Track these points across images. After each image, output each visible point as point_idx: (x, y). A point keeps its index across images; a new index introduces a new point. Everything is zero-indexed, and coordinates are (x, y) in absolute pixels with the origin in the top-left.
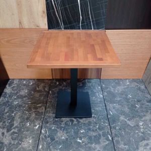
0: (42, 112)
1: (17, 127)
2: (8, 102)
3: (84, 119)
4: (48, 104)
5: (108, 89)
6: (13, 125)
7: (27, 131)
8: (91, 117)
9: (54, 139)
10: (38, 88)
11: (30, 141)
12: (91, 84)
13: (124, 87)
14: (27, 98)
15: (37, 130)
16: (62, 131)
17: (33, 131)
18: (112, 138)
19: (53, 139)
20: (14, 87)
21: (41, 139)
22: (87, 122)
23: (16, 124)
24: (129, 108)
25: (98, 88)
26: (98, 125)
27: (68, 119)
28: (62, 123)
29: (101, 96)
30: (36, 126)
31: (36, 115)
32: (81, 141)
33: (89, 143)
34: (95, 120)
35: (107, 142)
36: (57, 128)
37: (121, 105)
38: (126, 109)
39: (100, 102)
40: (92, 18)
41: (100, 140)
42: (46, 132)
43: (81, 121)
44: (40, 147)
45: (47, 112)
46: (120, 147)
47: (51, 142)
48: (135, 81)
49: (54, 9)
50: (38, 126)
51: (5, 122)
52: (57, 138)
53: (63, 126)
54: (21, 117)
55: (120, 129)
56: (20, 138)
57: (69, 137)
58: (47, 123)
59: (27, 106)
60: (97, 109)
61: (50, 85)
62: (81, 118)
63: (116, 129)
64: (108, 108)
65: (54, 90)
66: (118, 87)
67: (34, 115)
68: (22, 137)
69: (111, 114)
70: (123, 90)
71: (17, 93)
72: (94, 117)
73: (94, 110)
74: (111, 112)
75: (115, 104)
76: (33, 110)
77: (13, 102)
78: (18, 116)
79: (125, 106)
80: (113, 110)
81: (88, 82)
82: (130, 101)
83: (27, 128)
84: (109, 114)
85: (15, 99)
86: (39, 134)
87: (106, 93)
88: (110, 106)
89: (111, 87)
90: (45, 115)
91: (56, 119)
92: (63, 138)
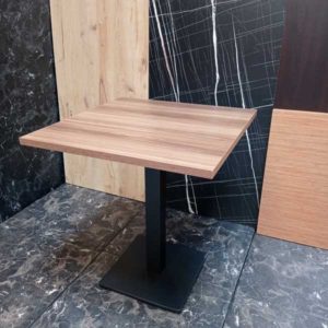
0: (81, 266)
1: (18, 278)
2: (37, 228)
3: (160, 311)
4: (103, 253)
5: (264, 262)
7: (29, 293)
8: (179, 313)
10: (108, 217)
11: (20, 315)
12: (224, 238)
13: (312, 269)
14: (73, 230)
15: (49, 297)
16: (92, 320)
17: (38, 297)
20: (67, 204)
21: (42, 318)
22: (162, 320)
23: (20, 272)
25: (238, 252)
27: (122, 298)
28: (105, 303)
29: (236, 272)
30: (51, 288)
31: (67, 267)
34: (183, 323)
36: (88, 308)
37: (277, 309)
38: (288, 324)
39: (225, 284)
40: (243, 80)
42: (60, 310)
43: (150, 312)
45: (91, 268)
49: (163, 56)
50: (54, 291)
51: (5, 262)
53: (103, 308)
54: (38, 264)
56: (7, 301)
58: (76, 290)
59: (63, 244)
60: (207, 298)
61: (133, 218)
62: (153, 306)
64: (236, 305)
66: (295, 265)
67: (61, 267)
68: (12, 300)
69: (237, 322)
70: (307, 276)
71: (64, 216)
72: (185, 315)
73: (197, 298)
74: (237, 318)
75: (260, 303)
76: (68, 257)
77: (44, 230)
78: (34, 258)
79: (286, 317)
80: (247, 316)
81: (221, 233)
82: (311, 307)
83: (34, 286)
84: (229, 321)
85: (53, 226)
86: (45, 308)
87: (251, 269)
88: (244, 302)
89: (274, 259)
90: (82, 273)
91: (99, 290)
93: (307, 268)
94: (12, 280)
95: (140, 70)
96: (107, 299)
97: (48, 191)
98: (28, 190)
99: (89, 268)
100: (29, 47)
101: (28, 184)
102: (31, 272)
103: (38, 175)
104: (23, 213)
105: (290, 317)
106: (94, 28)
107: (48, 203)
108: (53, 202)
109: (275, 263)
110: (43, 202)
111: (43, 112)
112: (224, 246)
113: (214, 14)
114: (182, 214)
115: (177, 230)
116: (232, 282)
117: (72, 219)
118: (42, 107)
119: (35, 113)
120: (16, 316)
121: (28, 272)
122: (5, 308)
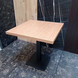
1: (7, 62)
2: (11, 50)
3: (40, 71)
4: (27, 56)
5: (65, 59)
7: (10, 66)
9: (18, 75)
10: (28, 47)
12: (55, 53)
14: (20, 51)
15: (14, 67)
17: (12, 67)
20: (18, 44)
21: (13, 72)
22: (40, 73)
23: (7, 61)
24: (72, 74)
25: (58, 57)
26: (46, 77)
27: (31, 67)
28: (27, 68)
29: (58, 61)
31: (18, 60)
34: (45, 73)
36: (23, 70)
37: (67, 70)
38: (70, 74)
39: (55, 64)
42: (17, 70)
43: (38, 71)
44: (10, 76)
45: (24, 60)
47: (16, 76)
50: (15, 65)
52: (20, 75)
53: (27, 70)
54: (12, 59)
56: (5, 68)
57: (26, 77)
58: (20, 65)
59: (17, 54)
60: (51, 68)
61: (34, 48)
62: (38, 69)
64: (58, 69)
65: (34, 50)
66: (72, 60)
67: (17, 60)
69: (58, 74)
72: (46, 72)
73: (49, 68)
74: (58, 72)
75: (64, 69)
76: (19, 57)
77: (13, 51)
78: (11, 58)
79: (69, 72)
80: (60, 72)
82: (76, 70)
83: (11, 64)
84: (56, 73)
85: (15, 50)
86: (13, 69)
87: (61, 61)
88: (60, 69)
89: (67, 58)
90: (22, 61)
91: (26, 65)
92: (23, 76)
94: (5, 63)
95: (35, 12)
96: (28, 67)
97: (14, 41)
98: (9, 41)
99: (23, 60)
100: (8, 6)
101: (9, 39)
102: (10, 61)
103: (11, 38)
104: (8, 46)
105: (71, 72)
108: (15, 44)
110: (12, 44)
111: (12, 22)
112: (55, 55)
114: (45, 47)
115: (44, 51)
116: (57, 64)
117: (19, 48)
118: (11, 21)
119: (10, 23)
120: (7, 71)
121: (9, 61)
122: (4, 69)
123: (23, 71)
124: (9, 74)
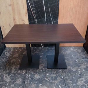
1: (13, 73)
2: (8, 61)
6: (11, 72)
7: (19, 75)
10: (24, 53)
11: (21, 80)
15: (24, 74)
16: (37, 75)
17: (22, 75)
18: (64, 77)
19: (32, 79)
20: (11, 53)
21: (26, 79)
26: (56, 71)
30: (23, 72)
32: (47, 79)
33: (51, 80)
35: (61, 79)
38: (71, 62)
41: (57, 79)
42: (29, 76)
43: (47, 69)
44: (26, 83)
46: (68, 81)
48: (76, 48)
49: (31, 11)
51: (7, 71)
52: (35, 78)
53: (37, 72)
54: (16, 68)
55: (68, 73)
57: (41, 77)
58: (29, 70)
59: (18, 62)
63: (65, 73)
68: (16, 78)
71: (13, 56)
78: (13, 68)
81: (51, 49)
82: (73, 58)
83: (19, 73)
85: (12, 59)
92: (38, 78)
93: (69, 52)
106: (10, 5)
107: (5, 54)
108: (7, 53)
109: (63, 52)
113: (43, 1)
121: (15, 71)
122: (16, 80)
123: (35, 74)
124: (24, 82)
